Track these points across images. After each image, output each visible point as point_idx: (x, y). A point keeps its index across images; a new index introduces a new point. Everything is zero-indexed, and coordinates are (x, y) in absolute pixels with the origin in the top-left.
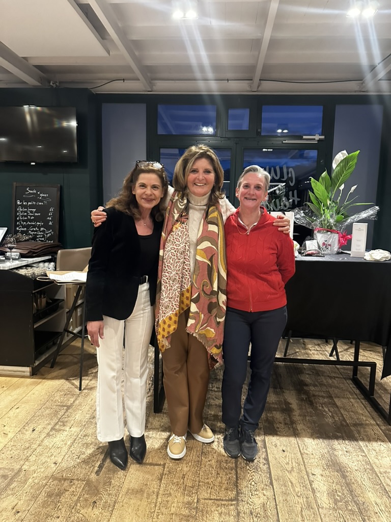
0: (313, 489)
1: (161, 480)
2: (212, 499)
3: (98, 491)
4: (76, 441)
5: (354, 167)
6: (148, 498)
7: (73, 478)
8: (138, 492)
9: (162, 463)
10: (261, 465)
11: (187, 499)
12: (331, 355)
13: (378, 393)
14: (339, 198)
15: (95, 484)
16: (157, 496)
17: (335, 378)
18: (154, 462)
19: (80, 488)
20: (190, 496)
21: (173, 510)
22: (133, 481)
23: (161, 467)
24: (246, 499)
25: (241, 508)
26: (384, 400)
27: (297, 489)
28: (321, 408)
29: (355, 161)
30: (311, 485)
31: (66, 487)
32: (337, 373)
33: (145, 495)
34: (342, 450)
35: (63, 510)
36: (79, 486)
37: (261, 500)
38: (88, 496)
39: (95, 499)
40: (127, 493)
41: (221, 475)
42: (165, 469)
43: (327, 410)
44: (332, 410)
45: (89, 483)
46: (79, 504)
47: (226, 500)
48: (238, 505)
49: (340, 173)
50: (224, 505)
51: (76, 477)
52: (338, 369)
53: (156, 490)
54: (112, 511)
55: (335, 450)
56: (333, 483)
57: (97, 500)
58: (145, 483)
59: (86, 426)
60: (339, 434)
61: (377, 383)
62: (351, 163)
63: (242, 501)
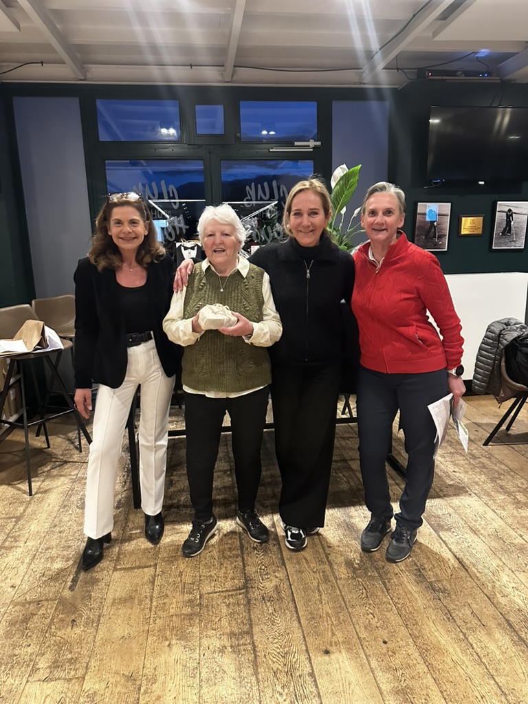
0: (329, 562)
1: (153, 583)
2: (217, 592)
3: (76, 608)
4: (36, 557)
5: (356, 185)
6: (140, 605)
7: (40, 599)
8: (127, 600)
9: (152, 564)
10: (271, 547)
11: (187, 597)
12: (343, 413)
13: (396, 450)
14: (341, 225)
15: (70, 601)
16: (151, 600)
17: (348, 438)
18: (142, 565)
19: (51, 608)
20: (191, 593)
21: (172, 611)
22: (119, 590)
23: (152, 569)
24: (256, 585)
25: (251, 595)
26: (402, 456)
27: (312, 565)
28: (334, 474)
29: (357, 177)
30: (327, 558)
31: (33, 610)
32: (351, 432)
33: (136, 601)
34: (360, 516)
35: (35, 636)
36: (49, 606)
37: (274, 583)
38: (63, 616)
39: (73, 617)
40: (113, 604)
41: (225, 565)
42: (157, 570)
43: (341, 475)
44: (347, 474)
45: (62, 601)
46: (53, 627)
47: (233, 590)
48: (247, 592)
49: (340, 194)
50: (232, 595)
51: (44, 598)
52: (352, 428)
53: (148, 594)
54: (98, 626)
55: (352, 517)
56: (351, 552)
57: (76, 618)
58: (134, 589)
59: (47, 537)
60: (355, 500)
61: (394, 439)
62: (352, 180)
63: (252, 587)
